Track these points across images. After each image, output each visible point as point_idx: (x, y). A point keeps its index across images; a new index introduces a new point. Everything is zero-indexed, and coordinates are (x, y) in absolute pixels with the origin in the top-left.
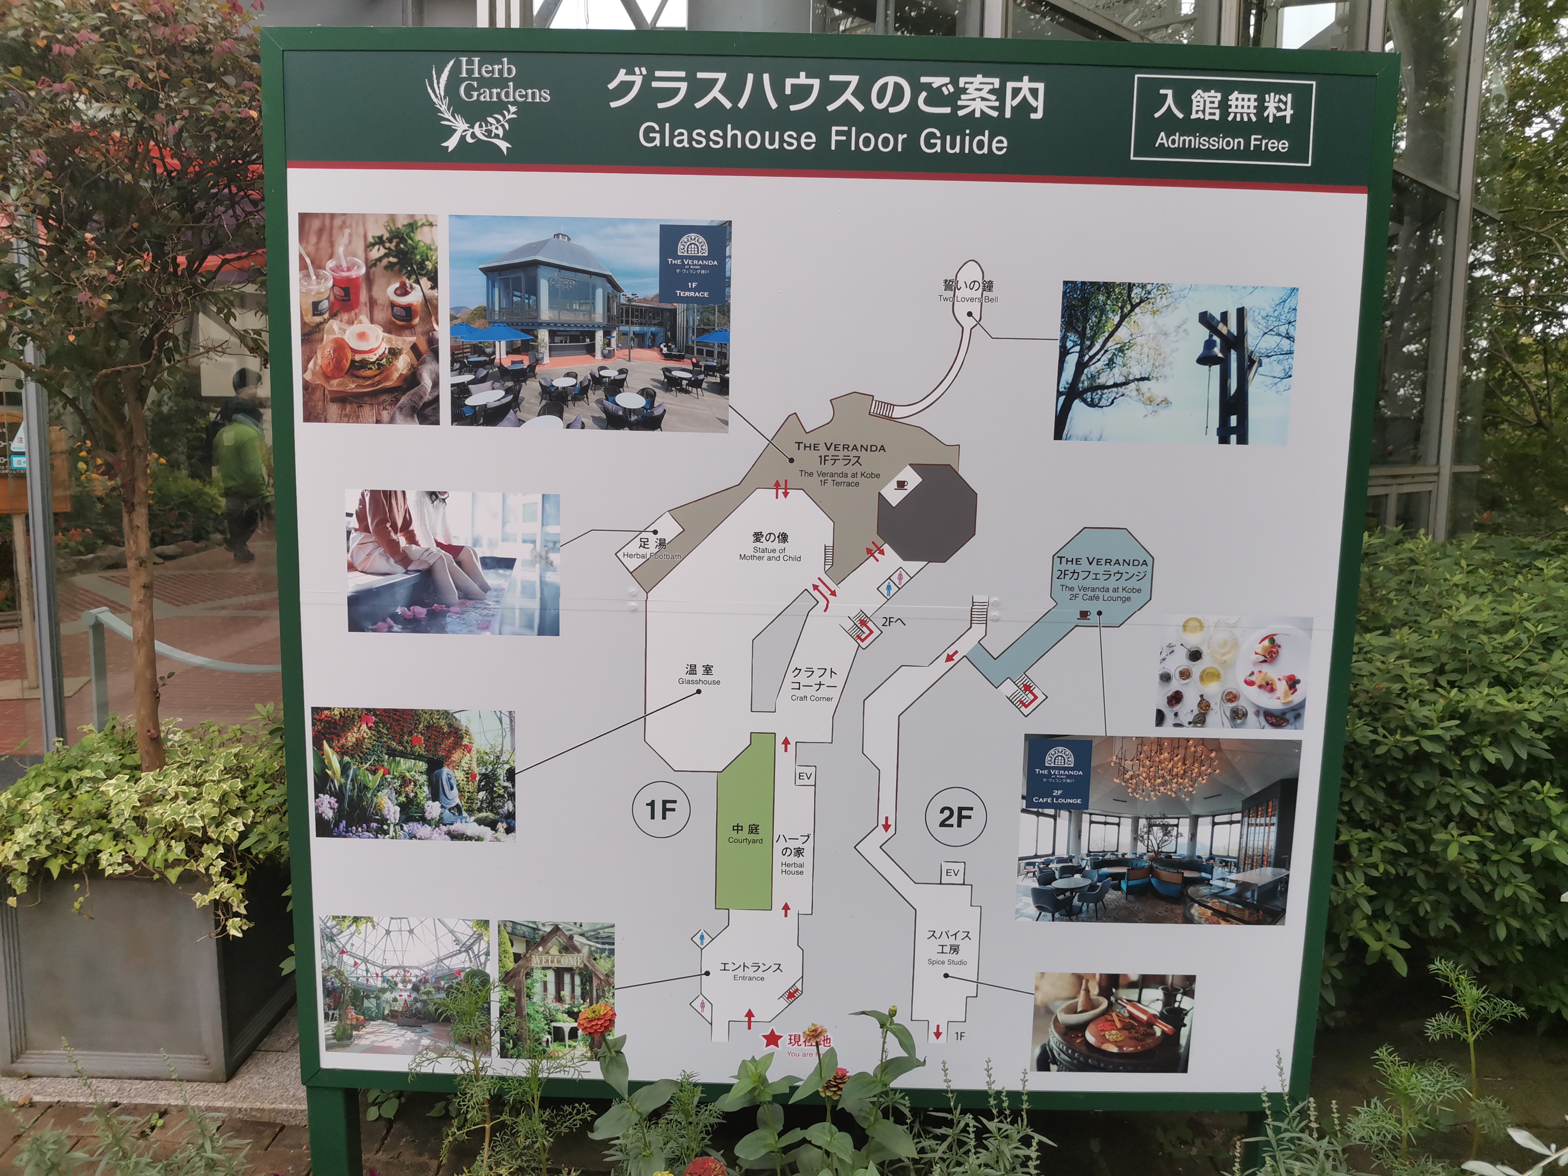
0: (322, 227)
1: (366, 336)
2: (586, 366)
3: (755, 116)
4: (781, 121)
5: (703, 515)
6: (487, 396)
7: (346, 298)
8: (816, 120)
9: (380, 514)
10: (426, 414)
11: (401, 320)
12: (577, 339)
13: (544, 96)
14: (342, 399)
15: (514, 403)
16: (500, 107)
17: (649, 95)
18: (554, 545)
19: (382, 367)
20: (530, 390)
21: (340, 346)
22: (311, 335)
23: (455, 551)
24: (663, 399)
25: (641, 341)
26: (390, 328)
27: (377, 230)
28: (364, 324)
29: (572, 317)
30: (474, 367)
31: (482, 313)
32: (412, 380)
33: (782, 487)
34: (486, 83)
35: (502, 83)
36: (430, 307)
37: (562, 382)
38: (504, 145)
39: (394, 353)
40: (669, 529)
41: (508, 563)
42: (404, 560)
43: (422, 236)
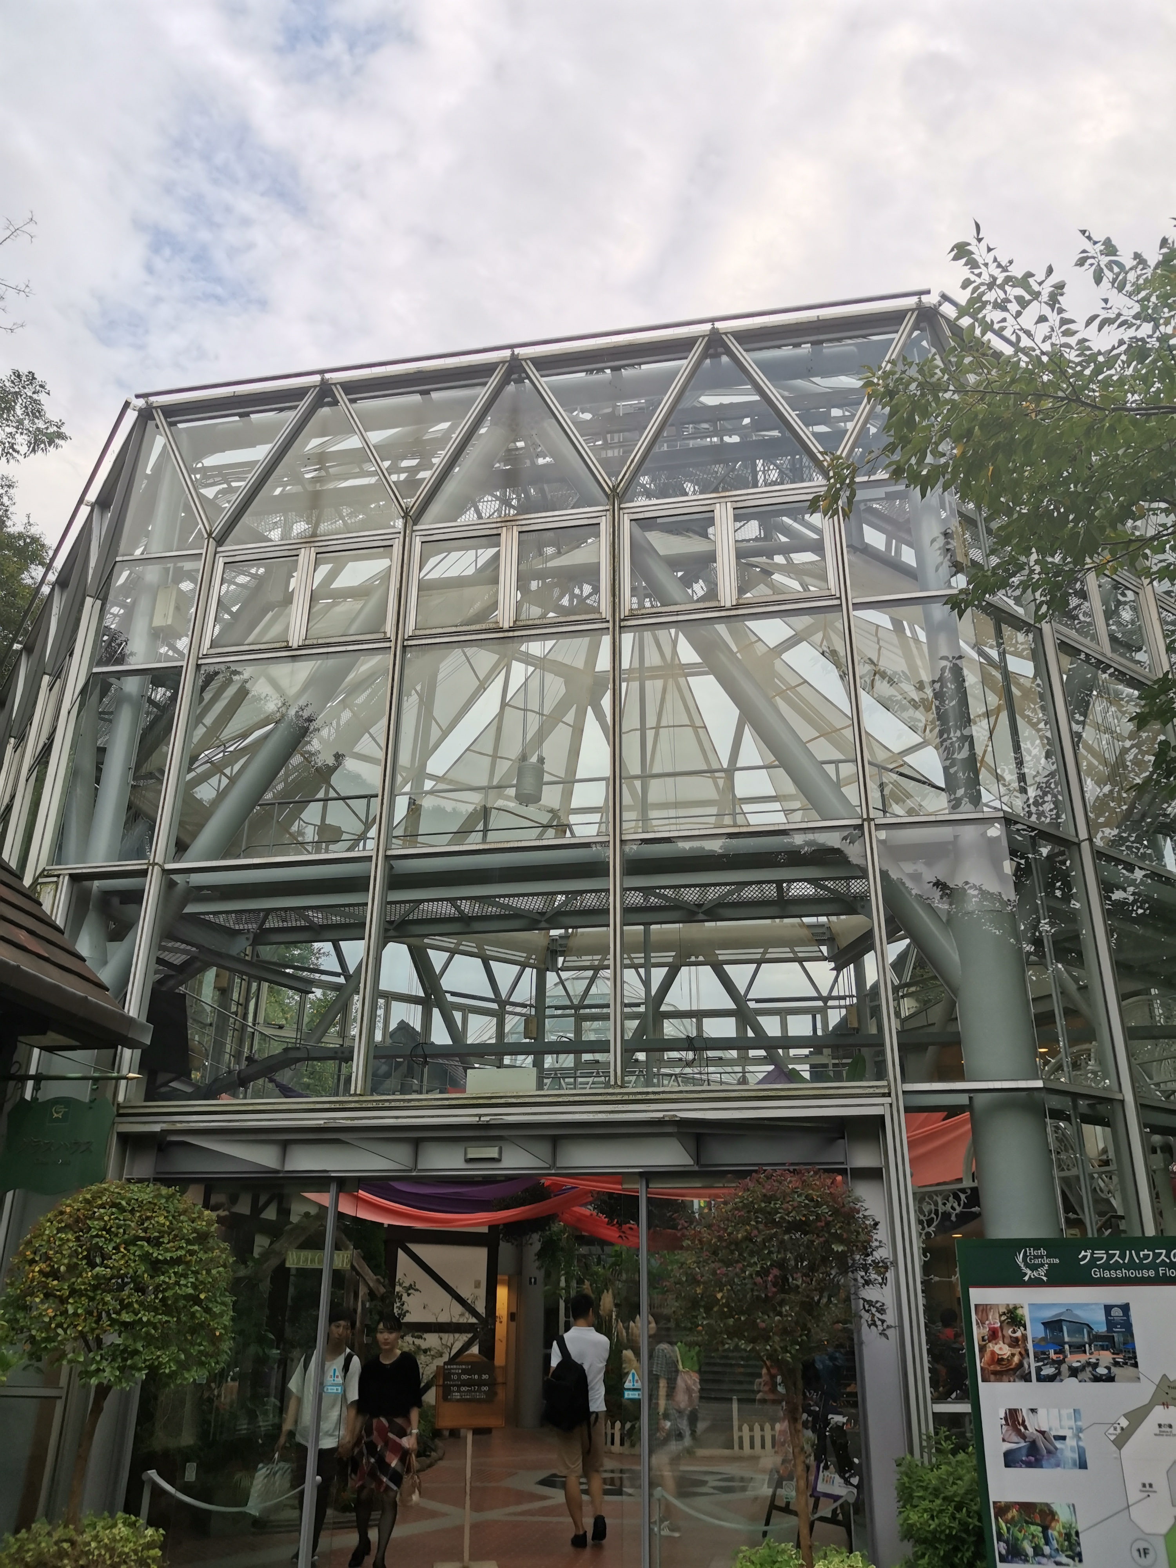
0: (983, 1309)
1: (1002, 1349)
2: (1083, 1358)
3: (1132, 1265)
4: (1141, 1267)
5: (1137, 1417)
6: (1048, 1371)
7: (994, 1335)
8: (1153, 1266)
9: (1013, 1418)
10: (1027, 1378)
11: (1014, 1343)
12: (1079, 1348)
13: (1057, 1261)
14: (995, 1373)
15: (1059, 1373)
16: (1042, 1265)
17: (1093, 1260)
18: (1080, 1430)
19: (1009, 1360)
20: (1064, 1368)
21: (993, 1353)
22: (982, 1349)
23: (1043, 1433)
24: (1114, 1370)
25: (1103, 1348)
26: (1010, 1346)
27: (1003, 1310)
28: (1001, 1344)
29: (1076, 1340)
30: (1042, 1360)
31: (1043, 1339)
32: (1020, 1365)
33: (1165, 1404)
34: (1036, 1257)
35: (1042, 1257)
36: (1025, 1337)
37: (1076, 1365)
38: (1045, 1279)
39: (1013, 1355)
40: (1124, 1423)
41: (1063, 1438)
42: (1024, 1437)
43: (1019, 1312)
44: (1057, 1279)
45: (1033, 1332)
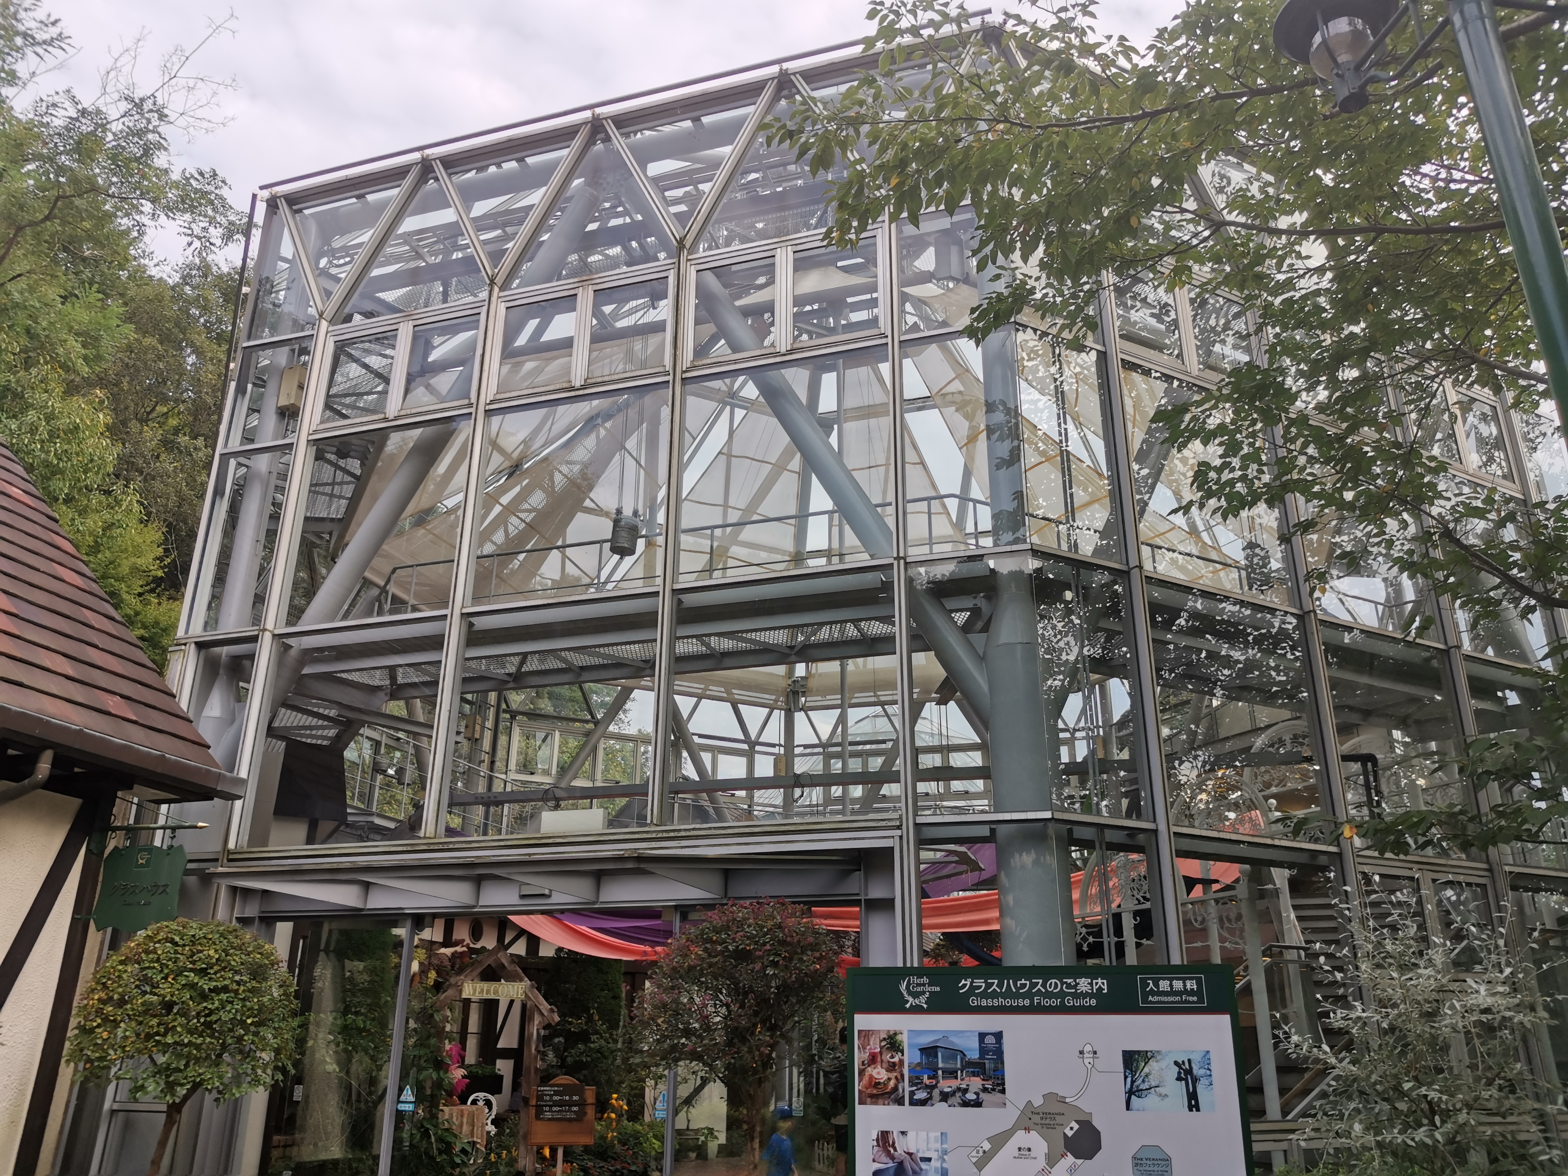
0: (866, 1035)
1: (880, 1073)
2: (954, 1084)
3: (1008, 994)
4: (1017, 996)
5: (999, 1141)
6: (921, 1095)
7: (873, 1060)
8: (1029, 995)
9: (884, 1140)
10: (900, 1102)
11: (892, 1067)
12: (951, 1074)
13: (938, 989)
14: (872, 1096)
15: (931, 1098)
16: (924, 993)
17: (973, 988)
18: (945, 1152)
19: (885, 1084)
20: (936, 1093)
21: (871, 1077)
22: (862, 1072)
23: (910, 1154)
24: (983, 1096)
25: (974, 1074)
26: (888, 1070)
27: (884, 1036)
28: (879, 1069)
29: (950, 1066)
30: (916, 1084)
31: (919, 1064)
32: (895, 1089)
33: (1027, 1129)
34: (919, 985)
35: (924, 985)
36: (901, 1062)
37: (947, 1090)
38: (925, 1006)
39: (889, 1079)
40: (987, 1146)
41: (929, 1160)
42: (892, 1158)
43: (899, 1037)
44: (937, 1006)
45: (910, 1057)
